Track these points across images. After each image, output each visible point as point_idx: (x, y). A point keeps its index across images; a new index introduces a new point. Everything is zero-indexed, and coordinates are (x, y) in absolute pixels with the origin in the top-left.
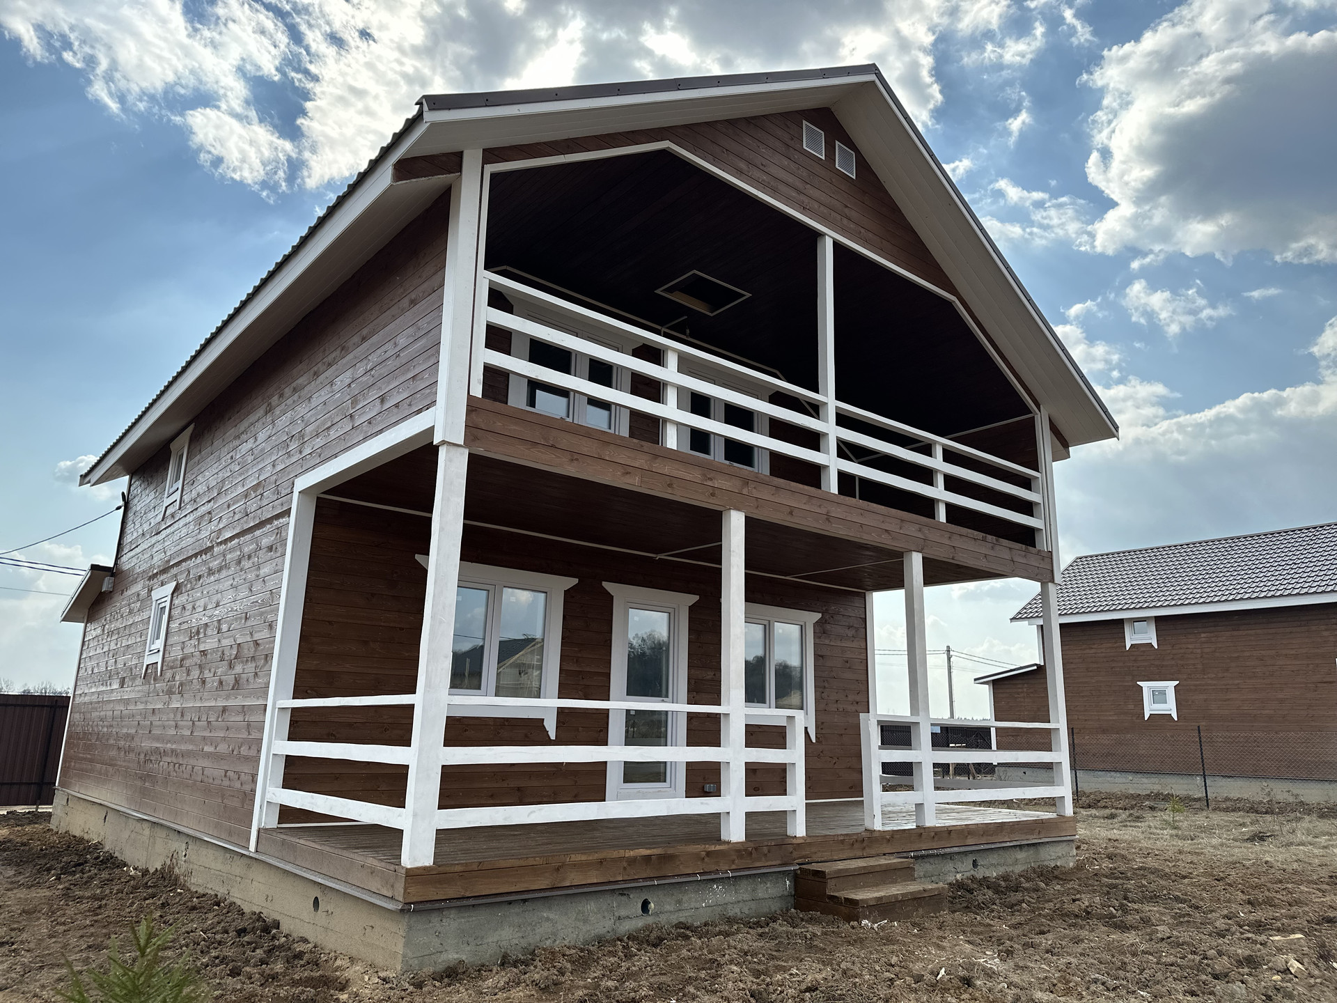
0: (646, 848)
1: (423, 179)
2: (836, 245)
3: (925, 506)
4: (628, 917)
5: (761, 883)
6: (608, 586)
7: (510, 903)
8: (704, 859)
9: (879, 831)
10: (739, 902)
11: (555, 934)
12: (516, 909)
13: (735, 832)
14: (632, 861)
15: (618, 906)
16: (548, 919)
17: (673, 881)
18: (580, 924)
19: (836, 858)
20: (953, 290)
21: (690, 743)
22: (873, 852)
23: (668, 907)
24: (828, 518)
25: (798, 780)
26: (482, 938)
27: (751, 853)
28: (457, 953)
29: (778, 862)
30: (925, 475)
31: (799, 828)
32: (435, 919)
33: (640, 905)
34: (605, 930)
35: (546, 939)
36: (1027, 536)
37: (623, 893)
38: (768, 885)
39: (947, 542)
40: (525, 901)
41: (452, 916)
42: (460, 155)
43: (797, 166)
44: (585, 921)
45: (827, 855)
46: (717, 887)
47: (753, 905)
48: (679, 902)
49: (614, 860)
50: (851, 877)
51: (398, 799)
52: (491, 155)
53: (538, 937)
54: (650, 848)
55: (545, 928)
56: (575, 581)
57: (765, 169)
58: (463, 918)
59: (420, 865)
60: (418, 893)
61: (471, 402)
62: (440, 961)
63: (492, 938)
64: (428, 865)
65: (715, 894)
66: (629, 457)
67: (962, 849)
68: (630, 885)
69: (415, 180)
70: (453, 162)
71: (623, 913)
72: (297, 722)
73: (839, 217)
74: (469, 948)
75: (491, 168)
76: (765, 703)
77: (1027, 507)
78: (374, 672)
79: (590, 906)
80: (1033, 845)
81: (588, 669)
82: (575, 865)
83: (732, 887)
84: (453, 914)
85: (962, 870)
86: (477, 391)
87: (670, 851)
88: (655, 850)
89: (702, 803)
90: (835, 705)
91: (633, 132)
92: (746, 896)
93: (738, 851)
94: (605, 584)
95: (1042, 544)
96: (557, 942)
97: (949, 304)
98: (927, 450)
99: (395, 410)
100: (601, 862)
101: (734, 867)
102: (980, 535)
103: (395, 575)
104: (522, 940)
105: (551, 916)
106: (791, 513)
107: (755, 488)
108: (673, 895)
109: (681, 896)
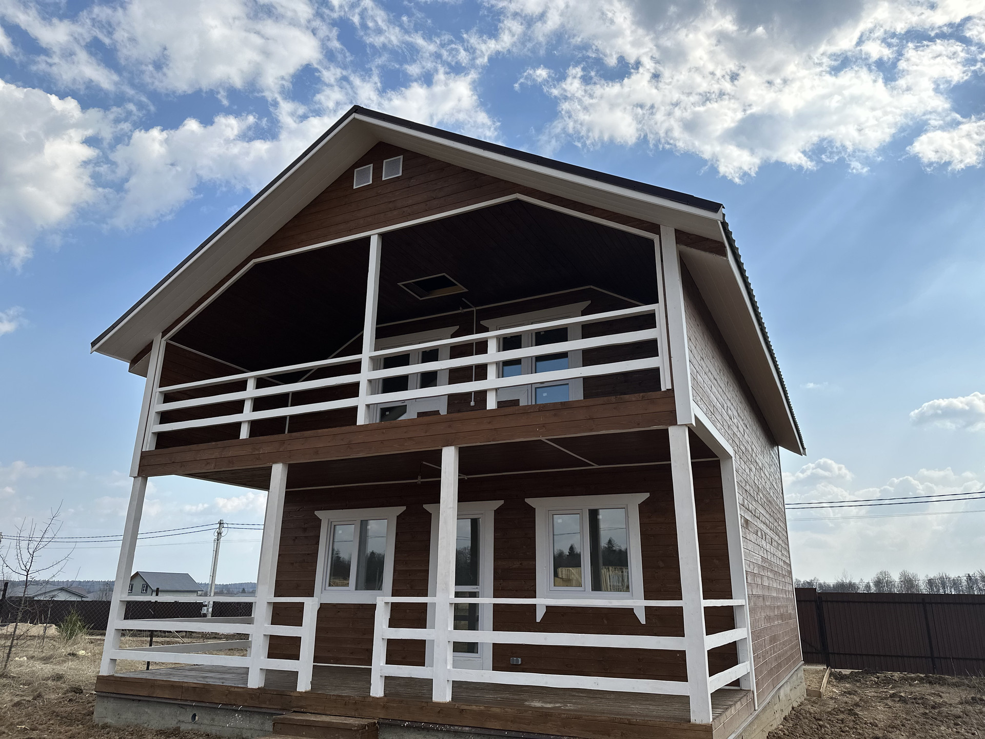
4: (184, 722)
5: (268, 720)
6: (427, 507)
7: (133, 700)
8: (227, 695)
10: (251, 729)
11: (149, 722)
12: (135, 704)
14: (187, 689)
15: (180, 714)
16: (147, 713)
18: (160, 719)
19: (326, 713)
23: (206, 722)
26: (121, 715)
27: (259, 697)
28: (111, 720)
32: (105, 701)
33: (191, 716)
34: (173, 726)
35: (145, 723)
37: (181, 706)
40: (139, 701)
42: (152, 342)
44: (163, 718)
46: (238, 716)
48: (213, 720)
49: (177, 686)
52: (166, 332)
53: (142, 721)
55: (144, 717)
56: (404, 508)
58: (115, 703)
60: (100, 688)
61: (144, 456)
62: (105, 722)
63: (124, 716)
65: (236, 720)
68: (185, 703)
71: (181, 718)
74: (115, 719)
75: (165, 338)
79: (167, 711)
81: (413, 568)
82: (159, 686)
83: (248, 718)
84: (112, 700)
91: (233, 270)
92: (257, 727)
94: (425, 506)
96: (149, 727)
100: (172, 686)
101: (246, 704)
104: (135, 721)
108: (210, 714)
109: (214, 716)
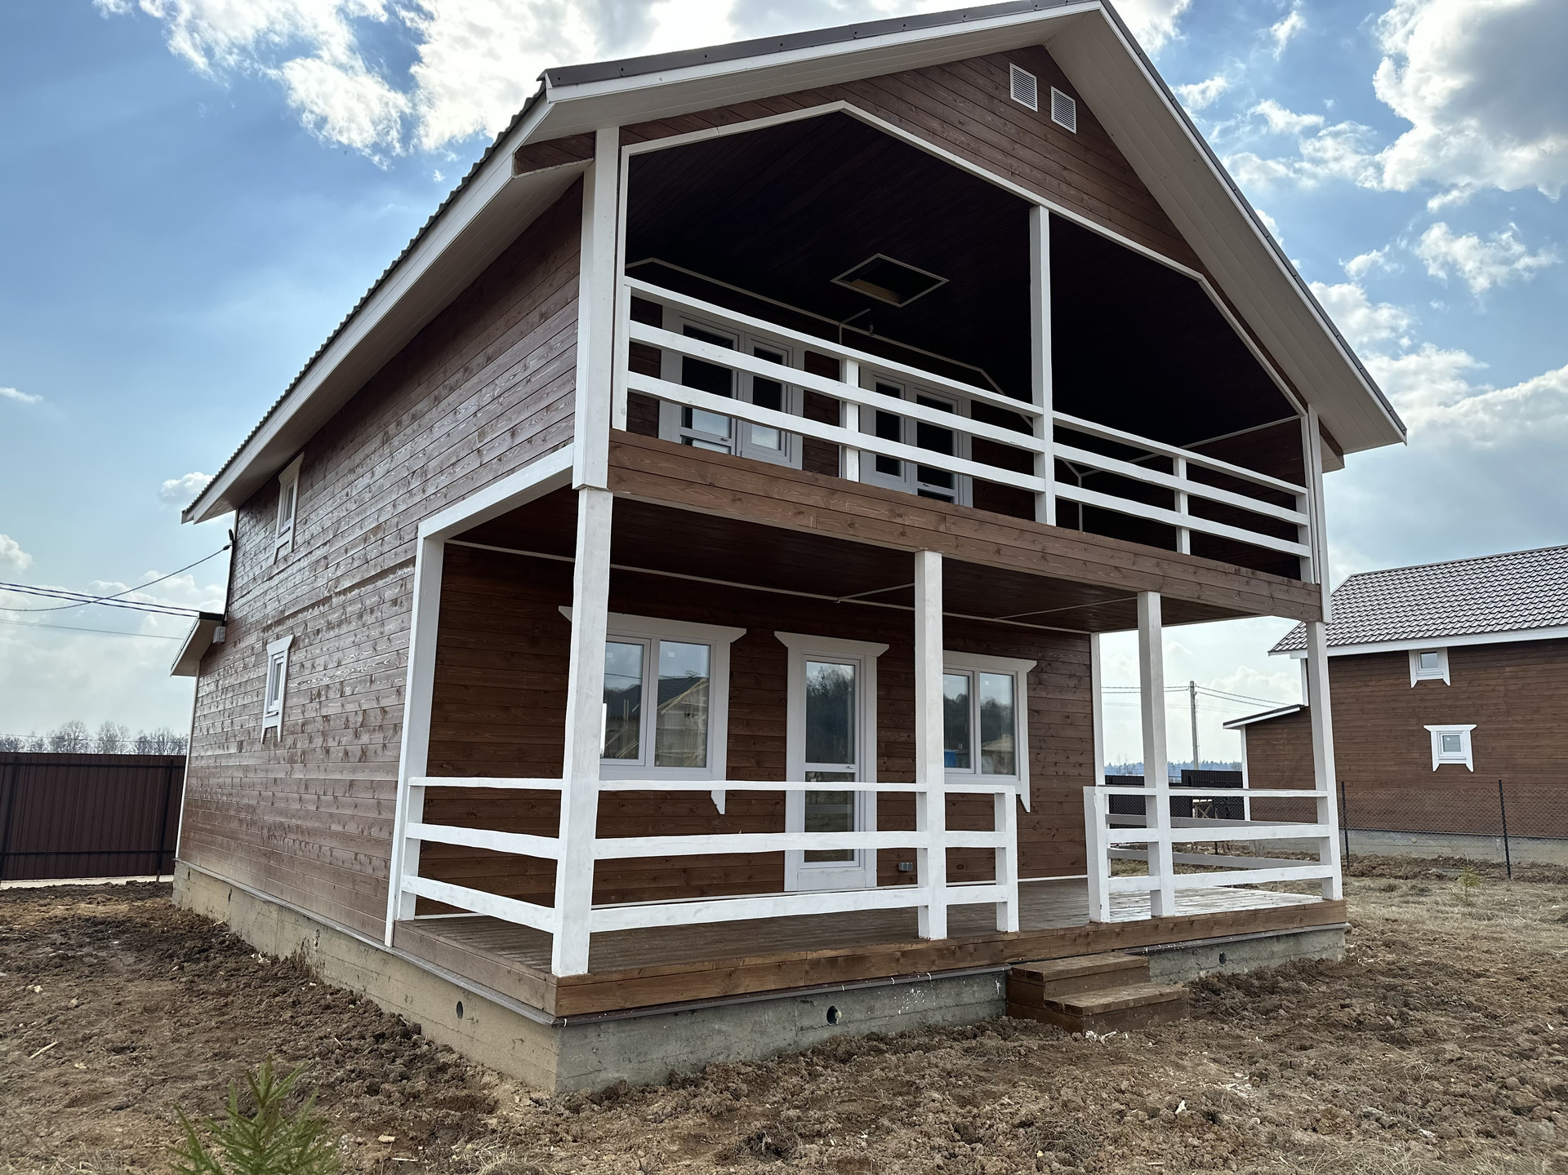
0: (831, 949)
1: (550, 168)
2: (1054, 218)
3: (1165, 536)
4: (812, 1027)
5: (966, 986)
6: (780, 635)
7: (676, 1014)
8: (898, 960)
9: (1107, 923)
10: (941, 1008)
11: (728, 1048)
12: (683, 1021)
13: (935, 928)
14: (815, 964)
15: (801, 1015)
16: (719, 1032)
17: (864, 986)
18: (756, 1036)
19: (1055, 956)
20: (1197, 264)
21: (881, 827)
22: (1100, 948)
23: (858, 1016)
24: (1044, 556)
25: (1009, 864)
26: (646, 1054)
27: (954, 953)
28: (618, 1072)
29: (987, 962)
30: (1164, 497)
31: (1010, 923)
32: (592, 1034)
33: (825, 1014)
34: (785, 1043)
35: (719, 1054)
36: (1290, 566)
37: (805, 1000)
38: (975, 988)
39: (1193, 579)
40: (693, 1011)
41: (610, 1030)
42: (592, 136)
43: (1003, 121)
44: (763, 1033)
45: (1044, 953)
46: (915, 992)
47: (957, 1011)
48: (871, 1009)
49: (795, 963)
50: (1073, 980)
51: (546, 898)
52: (629, 134)
53: (709, 1052)
54: (836, 949)
55: (716, 1042)
56: (742, 632)
57: (963, 128)
58: (624, 1032)
59: (573, 973)
60: (571, 1006)
61: (615, 437)
62: (599, 1080)
63: (656, 1054)
64: (581, 973)
65: (912, 999)
66: (802, 494)
67: (1207, 942)
68: (812, 992)
69: (540, 171)
70: (583, 146)
71: (806, 1023)
72: (432, 800)
73: (1055, 182)
74: (631, 1066)
75: (630, 150)
76: (968, 766)
77: (1290, 531)
78: (517, 742)
79: (768, 1016)
80: (1294, 935)
81: (760, 733)
82: (749, 969)
83: (932, 991)
84: (612, 1027)
85: (1207, 966)
86: (621, 424)
87: (859, 952)
88: (841, 951)
89: (896, 896)
90: (1054, 769)
91: (800, 92)
92: (950, 1002)
93: (939, 950)
94: (777, 634)
95: (1309, 575)
96: (731, 1057)
97: (1194, 283)
98: (1165, 464)
99: (528, 446)
100: (780, 965)
101: (934, 968)
102: (1231, 568)
103: (536, 631)
104: (690, 1056)
105: (724, 1028)
106: (998, 552)
107: (954, 523)
108: (863, 1001)
109: (872, 1003)
